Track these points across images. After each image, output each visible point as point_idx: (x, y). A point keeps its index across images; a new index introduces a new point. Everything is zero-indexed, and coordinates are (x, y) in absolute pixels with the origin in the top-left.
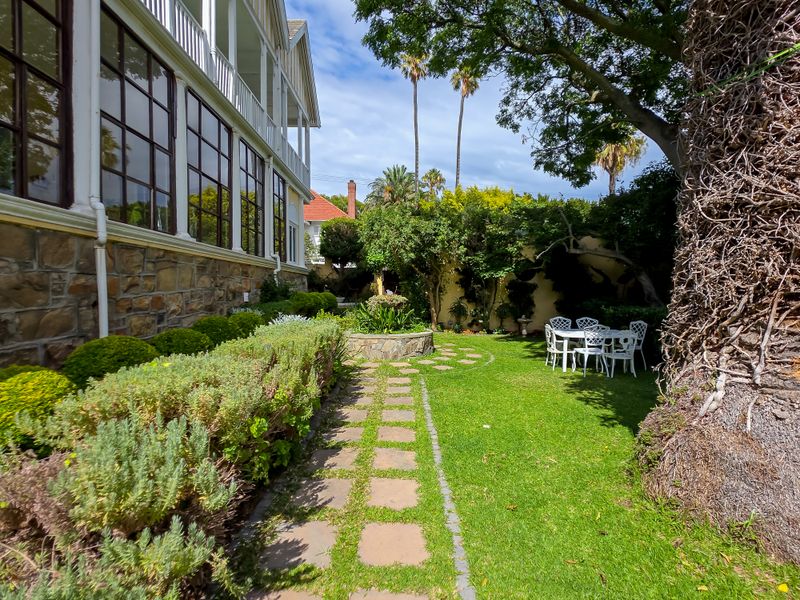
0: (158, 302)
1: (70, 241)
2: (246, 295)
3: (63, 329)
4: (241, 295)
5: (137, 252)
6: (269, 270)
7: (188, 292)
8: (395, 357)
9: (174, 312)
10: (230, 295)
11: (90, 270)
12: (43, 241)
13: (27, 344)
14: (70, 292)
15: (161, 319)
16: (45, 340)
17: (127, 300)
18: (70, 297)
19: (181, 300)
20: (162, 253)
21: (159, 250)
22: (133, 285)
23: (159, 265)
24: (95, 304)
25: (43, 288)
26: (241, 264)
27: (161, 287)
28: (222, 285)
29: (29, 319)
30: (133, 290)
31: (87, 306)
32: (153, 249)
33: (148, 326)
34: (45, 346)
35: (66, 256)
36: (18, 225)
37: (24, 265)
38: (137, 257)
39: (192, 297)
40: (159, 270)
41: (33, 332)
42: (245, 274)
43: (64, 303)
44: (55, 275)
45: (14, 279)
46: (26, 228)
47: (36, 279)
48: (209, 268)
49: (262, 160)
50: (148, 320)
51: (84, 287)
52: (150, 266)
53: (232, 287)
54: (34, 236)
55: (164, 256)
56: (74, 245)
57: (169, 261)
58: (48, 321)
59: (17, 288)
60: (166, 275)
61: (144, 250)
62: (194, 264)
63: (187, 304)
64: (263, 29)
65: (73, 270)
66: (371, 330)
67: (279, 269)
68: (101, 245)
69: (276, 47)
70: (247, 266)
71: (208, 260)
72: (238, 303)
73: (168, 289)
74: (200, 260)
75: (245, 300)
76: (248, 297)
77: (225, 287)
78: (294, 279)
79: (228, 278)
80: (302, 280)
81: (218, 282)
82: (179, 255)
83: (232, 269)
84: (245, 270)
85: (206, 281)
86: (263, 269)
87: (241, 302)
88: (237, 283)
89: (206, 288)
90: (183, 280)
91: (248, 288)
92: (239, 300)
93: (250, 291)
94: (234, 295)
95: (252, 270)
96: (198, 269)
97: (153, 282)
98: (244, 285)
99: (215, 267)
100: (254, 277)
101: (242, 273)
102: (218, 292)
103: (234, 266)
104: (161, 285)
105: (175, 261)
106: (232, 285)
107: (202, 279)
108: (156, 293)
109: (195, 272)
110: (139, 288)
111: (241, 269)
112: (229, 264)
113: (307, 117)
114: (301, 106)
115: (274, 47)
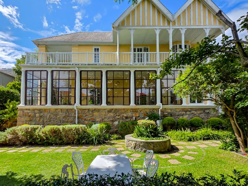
0: (92, 119)
3: (71, 122)
5: (87, 110)
6: (156, 109)
9: (98, 121)
12: (69, 110)
15: (94, 122)
17: (84, 118)
19: (101, 119)
22: (86, 116)
25: (69, 116)
31: (75, 119)
32: (91, 109)
35: (72, 112)
37: (66, 114)
39: (105, 118)
40: (93, 113)
41: (67, 122)
43: (72, 118)
48: (113, 111)
49: (156, 71)
50: (90, 122)
51: (74, 116)
55: (94, 110)
56: (74, 110)
60: (96, 114)
67: (161, 108)
70: (136, 109)
71: (112, 109)
72: (129, 120)
73: (96, 116)
74: (109, 109)
75: (134, 119)
76: (135, 119)
77: (121, 116)
78: (190, 111)
79: (123, 113)
80: (204, 111)
81: (118, 114)
82: (100, 109)
83: (126, 111)
84: (134, 111)
85: (112, 114)
86: (151, 109)
87: (132, 120)
88: (130, 114)
89: (111, 116)
90: (102, 114)
91: (138, 115)
92: (129, 119)
93: (139, 117)
94: (127, 118)
95: (140, 110)
96: (108, 112)
97: (92, 115)
98: (134, 115)
99: (116, 111)
100: (142, 112)
101: (133, 111)
102: (117, 117)
103: (127, 110)
104: (94, 116)
105: (99, 110)
106: (125, 115)
107: (110, 114)
108: (93, 117)
109: (107, 112)
110: (88, 116)
111: (132, 110)
112: (124, 109)
113: (219, 27)
114: (206, 27)
115: (166, 24)
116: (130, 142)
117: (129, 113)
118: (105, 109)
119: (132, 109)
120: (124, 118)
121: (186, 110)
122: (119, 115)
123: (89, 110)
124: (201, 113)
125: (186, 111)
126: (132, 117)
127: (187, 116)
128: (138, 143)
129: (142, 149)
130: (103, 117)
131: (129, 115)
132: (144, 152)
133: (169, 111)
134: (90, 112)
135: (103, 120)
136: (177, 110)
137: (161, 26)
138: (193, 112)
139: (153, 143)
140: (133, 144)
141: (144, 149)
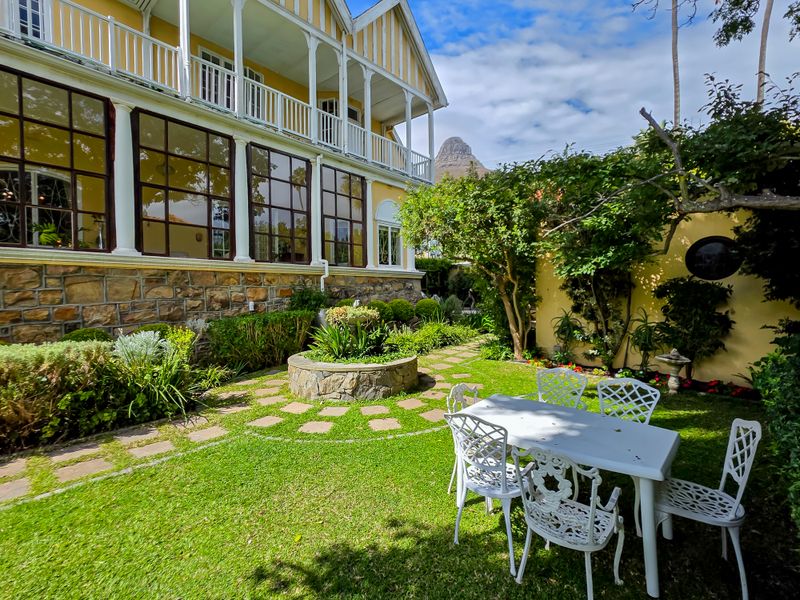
0: (65, 314)
2: (251, 304)
6: (308, 278)
19: (113, 311)
20: (73, 269)
21: (66, 266)
23: (69, 281)
28: (199, 295)
30: (23, 303)
39: (135, 308)
42: (255, 282)
49: (306, 161)
50: (49, 329)
52: (53, 281)
53: (220, 297)
57: (88, 276)
60: (83, 288)
62: (139, 277)
63: (125, 315)
64: (306, 21)
67: (327, 275)
69: (340, 34)
70: (257, 274)
71: (168, 272)
72: (236, 312)
73: (89, 301)
74: (151, 272)
75: (251, 309)
76: (255, 306)
77: (206, 297)
78: (381, 284)
79: (212, 288)
80: (404, 285)
81: (191, 292)
82: (108, 269)
83: (221, 279)
84: (251, 279)
85: (165, 292)
86: (298, 276)
87: (243, 311)
88: (234, 292)
89: (163, 298)
90: (117, 292)
91: (261, 297)
92: (236, 309)
93: (265, 300)
94: (225, 304)
95: (270, 278)
96: (148, 281)
97: (58, 297)
98: (249, 294)
99: (183, 278)
100: (274, 285)
101: (247, 282)
102: (189, 302)
103: (228, 275)
104: (75, 299)
105: (100, 275)
106: (219, 295)
107: (155, 290)
108: (64, 305)
109: (142, 283)
110: (35, 303)
111: (242, 278)
112: (215, 274)
113: (426, 99)
114: (408, 89)
115: (334, 35)
116: (334, 377)
117: (234, 288)
118: (133, 271)
119: (243, 274)
120: (217, 306)
121: (374, 281)
122: (196, 296)
123: (40, 270)
124: (400, 290)
125: (374, 285)
126: (243, 303)
127: (376, 296)
128: (364, 376)
129: (376, 390)
130: (126, 304)
131: (234, 294)
132: (384, 396)
133: (342, 283)
134: (51, 281)
135: (123, 314)
136: (357, 280)
137: (322, 32)
138: (387, 286)
139: (400, 366)
140: (348, 382)
141: (383, 389)
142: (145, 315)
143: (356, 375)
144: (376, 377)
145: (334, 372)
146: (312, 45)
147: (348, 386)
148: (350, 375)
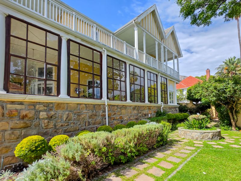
0: (121, 118)
1: (101, 106)
2: (150, 115)
3: (100, 124)
4: (148, 115)
5: (116, 106)
6: (159, 107)
7: (130, 115)
8: (197, 139)
9: (126, 120)
10: (144, 115)
11: (104, 111)
12: (96, 106)
13: (93, 126)
14: (101, 116)
15: (122, 122)
16: (96, 126)
17: (113, 117)
18: (101, 117)
19: (128, 117)
20: (122, 106)
21: (121, 105)
22: (115, 114)
23: (121, 109)
24: (106, 119)
25: (96, 115)
26: (148, 106)
27: (122, 114)
28: (141, 112)
29: (93, 121)
30: (115, 115)
31: (104, 119)
32: (120, 105)
33: (118, 123)
34: (96, 127)
35: (100, 109)
36: (92, 104)
37: (93, 111)
38: (116, 108)
39: (131, 116)
40: (121, 110)
41: (94, 124)
42: (150, 109)
43: (100, 118)
44: (98, 113)
45: (91, 114)
46: (93, 104)
47: (95, 114)
48: (136, 109)
49: (157, 75)
50: (119, 122)
51: (104, 115)
52: (119, 109)
53: (144, 113)
54: (94, 106)
55: (122, 107)
56: (102, 106)
57: (124, 108)
58: (97, 122)
59: (91, 116)
60: (123, 111)
61: (117, 106)
62: (132, 108)
63: (129, 118)
64: (156, 37)
65: (102, 112)
66: (189, 128)
67: (163, 107)
68: (106, 106)
69: (162, 40)
70: (150, 106)
71: (136, 106)
72: (147, 117)
73: (124, 114)
74: (133, 106)
79: (143, 111)
80: (175, 109)
81: (139, 112)
83: (144, 108)
86: (157, 107)
90: (128, 112)
95: (152, 108)
97: (120, 113)
99: (139, 108)
105: (126, 107)
107: (134, 111)
113: (177, 55)
114: (174, 53)
115: (160, 40)
116: (206, 134)
128: (214, 134)
129: (217, 138)
132: (219, 139)
136: (167, 108)
140: (210, 135)
141: (219, 137)
142: (133, 118)
143: (212, 133)
144: (217, 134)
145: (205, 133)
146: (157, 43)
147: (211, 136)
148: (211, 133)
